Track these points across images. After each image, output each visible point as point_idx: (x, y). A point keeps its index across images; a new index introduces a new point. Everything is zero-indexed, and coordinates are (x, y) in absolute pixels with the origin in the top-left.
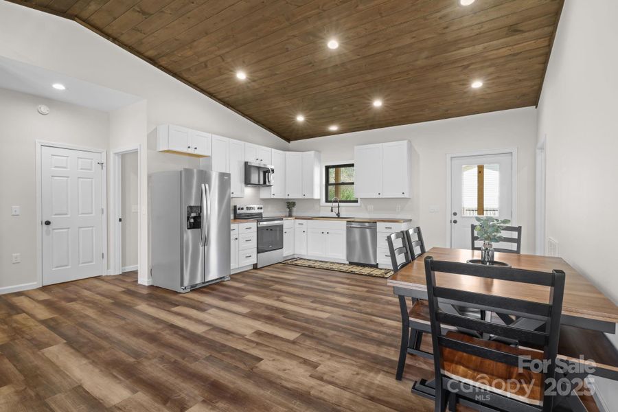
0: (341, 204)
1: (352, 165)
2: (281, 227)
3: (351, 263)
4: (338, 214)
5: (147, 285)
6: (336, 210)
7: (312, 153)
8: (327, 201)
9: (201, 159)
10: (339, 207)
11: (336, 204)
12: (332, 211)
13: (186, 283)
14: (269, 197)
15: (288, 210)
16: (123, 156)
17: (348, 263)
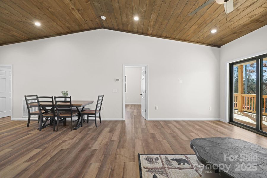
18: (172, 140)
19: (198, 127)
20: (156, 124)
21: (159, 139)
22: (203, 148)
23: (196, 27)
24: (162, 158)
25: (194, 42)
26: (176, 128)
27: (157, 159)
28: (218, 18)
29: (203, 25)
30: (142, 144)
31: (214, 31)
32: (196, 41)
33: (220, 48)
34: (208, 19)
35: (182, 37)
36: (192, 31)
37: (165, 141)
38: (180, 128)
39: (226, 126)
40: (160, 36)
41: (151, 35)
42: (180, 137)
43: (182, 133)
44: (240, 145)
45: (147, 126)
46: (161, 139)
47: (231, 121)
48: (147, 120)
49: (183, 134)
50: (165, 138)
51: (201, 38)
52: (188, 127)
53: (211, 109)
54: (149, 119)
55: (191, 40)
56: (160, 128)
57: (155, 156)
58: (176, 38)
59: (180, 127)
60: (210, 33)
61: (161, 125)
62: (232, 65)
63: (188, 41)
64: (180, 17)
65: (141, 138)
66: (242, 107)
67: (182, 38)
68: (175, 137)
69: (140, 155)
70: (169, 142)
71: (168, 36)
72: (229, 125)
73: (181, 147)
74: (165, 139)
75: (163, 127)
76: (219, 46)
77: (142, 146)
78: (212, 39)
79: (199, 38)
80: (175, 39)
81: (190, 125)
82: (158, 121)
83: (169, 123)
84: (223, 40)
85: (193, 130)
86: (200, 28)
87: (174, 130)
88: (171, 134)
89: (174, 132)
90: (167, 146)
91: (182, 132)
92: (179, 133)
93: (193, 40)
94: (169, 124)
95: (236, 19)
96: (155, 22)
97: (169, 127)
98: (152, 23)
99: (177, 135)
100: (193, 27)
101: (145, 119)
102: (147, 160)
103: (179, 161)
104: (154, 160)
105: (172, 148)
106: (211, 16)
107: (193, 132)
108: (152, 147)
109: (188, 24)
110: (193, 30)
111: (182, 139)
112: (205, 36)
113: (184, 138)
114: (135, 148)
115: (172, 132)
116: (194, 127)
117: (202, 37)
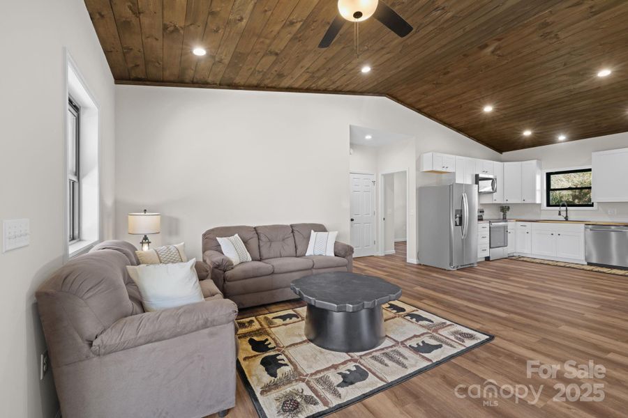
0: (569, 208)
1: (590, 170)
2: (505, 228)
3: (589, 264)
4: (566, 219)
5: (416, 263)
6: (564, 214)
7: (534, 162)
8: (548, 205)
9: (443, 175)
10: (567, 211)
11: (564, 208)
12: (560, 214)
13: (455, 264)
14: (491, 202)
15: (502, 213)
16: (385, 176)
17: (586, 263)
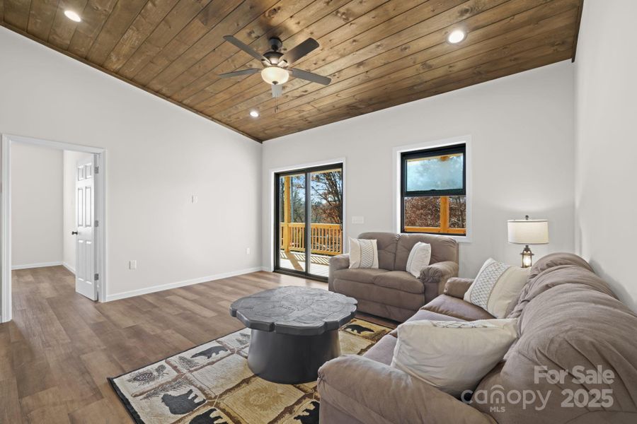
18: (185, 325)
19: (229, 289)
20: (134, 305)
21: (152, 333)
22: (250, 308)
23: (227, 96)
24: (173, 363)
25: (219, 121)
26: (187, 302)
27: (160, 369)
28: (262, 96)
29: (238, 97)
30: (109, 357)
31: (254, 114)
32: (224, 121)
33: (262, 143)
34: (246, 92)
35: (197, 104)
36: (218, 101)
37: (169, 331)
38: (195, 300)
39: (272, 277)
40: (144, 86)
41: (116, 73)
42: (199, 315)
43: (202, 307)
44: (292, 292)
45: (107, 317)
46: (159, 331)
47: (277, 269)
48: (102, 301)
49: (205, 307)
50: (168, 325)
51: (233, 119)
52: (213, 294)
53: (248, 252)
54: (108, 297)
55: (215, 116)
56: (150, 311)
57: (156, 365)
58: (184, 102)
59: (196, 297)
60: (248, 115)
61: (150, 303)
62: (277, 175)
63: (210, 116)
64: (197, 66)
65: (99, 346)
66: (289, 246)
67: (197, 107)
68: (190, 317)
69: (115, 380)
70: (179, 331)
71: (164, 91)
72: (275, 275)
73: (206, 331)
74: (169, 328)
75: (156, 307)
76: (260, 140)
77: (112, 361)
78: (250, 125)
79: (229, 117)
80: (180, 103)
81: (214, 289)
82: (139, 297)
83: (169, 295)
84: (266, 132)
85: (221, 296)
86: (233, 100)
87: (185, 306)
88: (178, 315)
89: (185, 309)
90: (176, 338)
91: (201, 305)
92: (197, 309)
93: (219, 118)
94: (168, 297)
95: (284, 107)
96: (133, 51)
97: (171, 302)
98: (125, 49)
99: (193, 313)
100: (221, 94)
101: (96, 301)
102: (139, 380)
103: (207, 353)
104: (155, 374)
105: (189, 339)
106: (251, 89)
107: (223, 300)
108: (142, 354)
109: (211, 86)
110: (221, 100)
111: (205, 317)
112: (241, 118)
113: (208, 313)
114: (89, 374)
115: (181, 311)
116: (222, 291)
117: (235, 116)
